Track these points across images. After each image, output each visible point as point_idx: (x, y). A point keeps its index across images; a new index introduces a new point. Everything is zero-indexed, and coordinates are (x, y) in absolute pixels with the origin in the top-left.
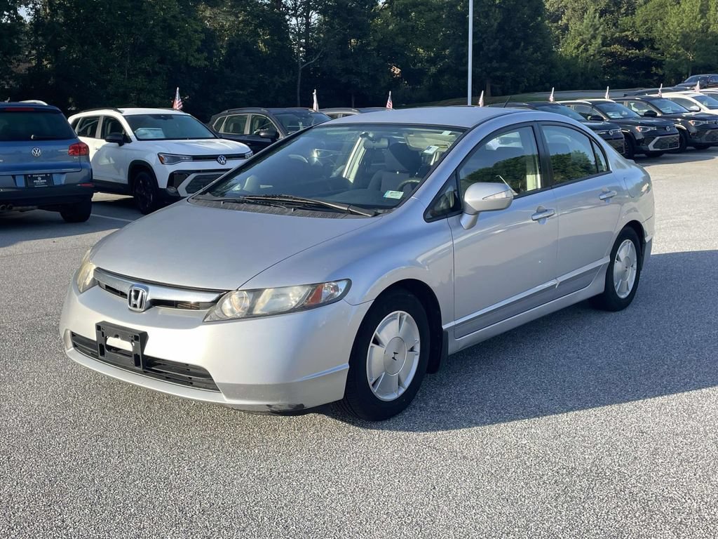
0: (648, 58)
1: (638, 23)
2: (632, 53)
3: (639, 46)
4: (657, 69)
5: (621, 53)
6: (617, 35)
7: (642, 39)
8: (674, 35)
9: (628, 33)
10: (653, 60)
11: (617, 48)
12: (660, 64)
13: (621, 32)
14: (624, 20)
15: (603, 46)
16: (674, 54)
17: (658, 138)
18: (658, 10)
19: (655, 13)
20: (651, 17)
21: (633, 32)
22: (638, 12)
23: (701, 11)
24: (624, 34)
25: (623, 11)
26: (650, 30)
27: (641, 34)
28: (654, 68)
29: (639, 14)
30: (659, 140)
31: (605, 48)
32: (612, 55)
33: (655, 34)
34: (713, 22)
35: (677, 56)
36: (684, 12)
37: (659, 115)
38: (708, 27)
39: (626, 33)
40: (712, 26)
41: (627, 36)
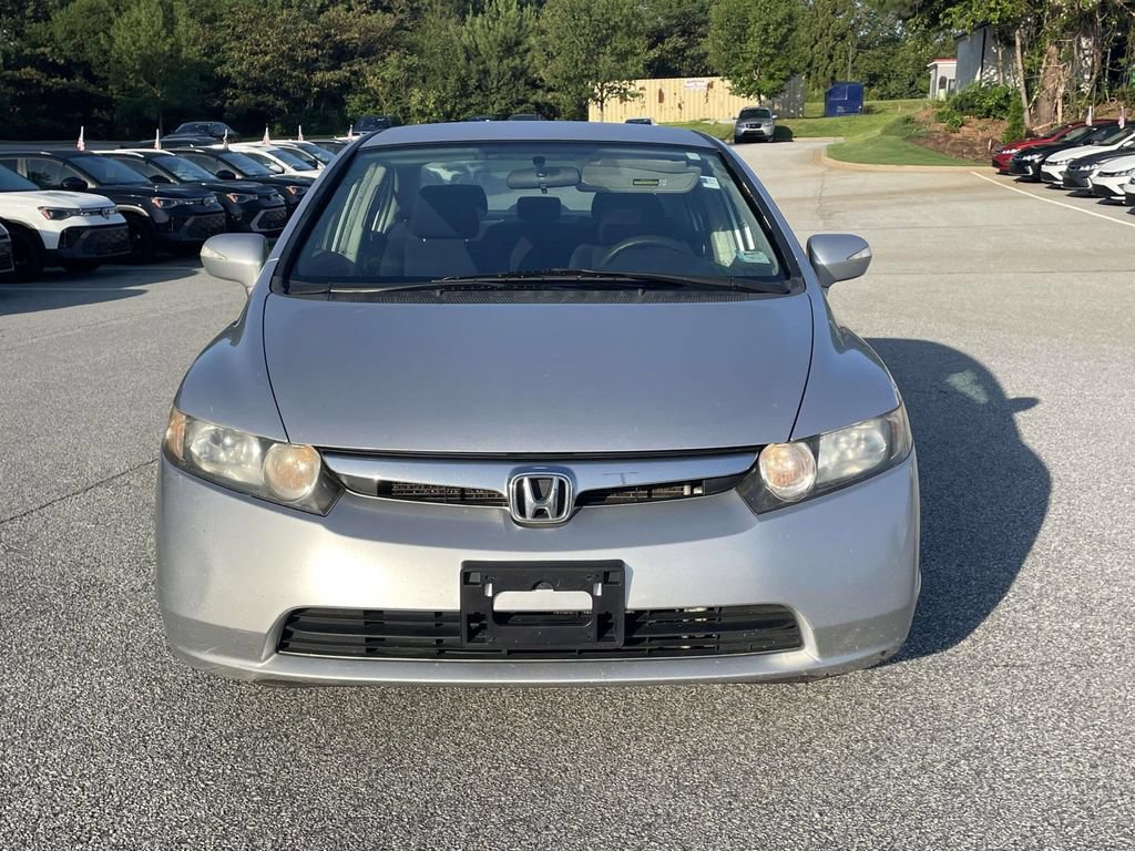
0: (83, 92)
1: (59, 35)
2: (56, 83)
3: (67, 70)
4: (100, 111)
5: (39, 82)
6: (27, 51)
7: (68, 61)
8: (130, 58)
9: (47, 50)
10: (91, 96)
11: (29, 72)
12: (107, 103)
13: (35, 48)
14: (35, 29)
15: (7, 69)
16: (131, 88)
17: (262, 212)
18: (88, 17)
19: (86, 21)
20: (79, 27)
21: (53, 49)
22: (57, 16)
23: (165, 25)
24: (39, 51)
25: (29, 12)
26: (80, 47)
27: (68, 54)
28: (96, 110)
29: (57, 21)
30: (264, 215)
31: (10, 72)
32: (21, 84)
33: (91, 53)
34: (184, 43)
35: (133, 92)
36: (139, 23)
37: (238, 177)
38: (180, 51)
39: (42, 49)
40: (184, 50)
41: (43, 54)
